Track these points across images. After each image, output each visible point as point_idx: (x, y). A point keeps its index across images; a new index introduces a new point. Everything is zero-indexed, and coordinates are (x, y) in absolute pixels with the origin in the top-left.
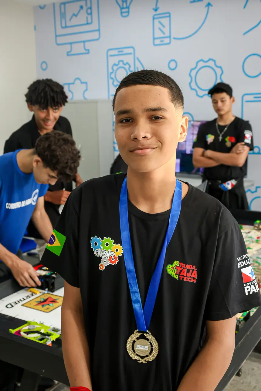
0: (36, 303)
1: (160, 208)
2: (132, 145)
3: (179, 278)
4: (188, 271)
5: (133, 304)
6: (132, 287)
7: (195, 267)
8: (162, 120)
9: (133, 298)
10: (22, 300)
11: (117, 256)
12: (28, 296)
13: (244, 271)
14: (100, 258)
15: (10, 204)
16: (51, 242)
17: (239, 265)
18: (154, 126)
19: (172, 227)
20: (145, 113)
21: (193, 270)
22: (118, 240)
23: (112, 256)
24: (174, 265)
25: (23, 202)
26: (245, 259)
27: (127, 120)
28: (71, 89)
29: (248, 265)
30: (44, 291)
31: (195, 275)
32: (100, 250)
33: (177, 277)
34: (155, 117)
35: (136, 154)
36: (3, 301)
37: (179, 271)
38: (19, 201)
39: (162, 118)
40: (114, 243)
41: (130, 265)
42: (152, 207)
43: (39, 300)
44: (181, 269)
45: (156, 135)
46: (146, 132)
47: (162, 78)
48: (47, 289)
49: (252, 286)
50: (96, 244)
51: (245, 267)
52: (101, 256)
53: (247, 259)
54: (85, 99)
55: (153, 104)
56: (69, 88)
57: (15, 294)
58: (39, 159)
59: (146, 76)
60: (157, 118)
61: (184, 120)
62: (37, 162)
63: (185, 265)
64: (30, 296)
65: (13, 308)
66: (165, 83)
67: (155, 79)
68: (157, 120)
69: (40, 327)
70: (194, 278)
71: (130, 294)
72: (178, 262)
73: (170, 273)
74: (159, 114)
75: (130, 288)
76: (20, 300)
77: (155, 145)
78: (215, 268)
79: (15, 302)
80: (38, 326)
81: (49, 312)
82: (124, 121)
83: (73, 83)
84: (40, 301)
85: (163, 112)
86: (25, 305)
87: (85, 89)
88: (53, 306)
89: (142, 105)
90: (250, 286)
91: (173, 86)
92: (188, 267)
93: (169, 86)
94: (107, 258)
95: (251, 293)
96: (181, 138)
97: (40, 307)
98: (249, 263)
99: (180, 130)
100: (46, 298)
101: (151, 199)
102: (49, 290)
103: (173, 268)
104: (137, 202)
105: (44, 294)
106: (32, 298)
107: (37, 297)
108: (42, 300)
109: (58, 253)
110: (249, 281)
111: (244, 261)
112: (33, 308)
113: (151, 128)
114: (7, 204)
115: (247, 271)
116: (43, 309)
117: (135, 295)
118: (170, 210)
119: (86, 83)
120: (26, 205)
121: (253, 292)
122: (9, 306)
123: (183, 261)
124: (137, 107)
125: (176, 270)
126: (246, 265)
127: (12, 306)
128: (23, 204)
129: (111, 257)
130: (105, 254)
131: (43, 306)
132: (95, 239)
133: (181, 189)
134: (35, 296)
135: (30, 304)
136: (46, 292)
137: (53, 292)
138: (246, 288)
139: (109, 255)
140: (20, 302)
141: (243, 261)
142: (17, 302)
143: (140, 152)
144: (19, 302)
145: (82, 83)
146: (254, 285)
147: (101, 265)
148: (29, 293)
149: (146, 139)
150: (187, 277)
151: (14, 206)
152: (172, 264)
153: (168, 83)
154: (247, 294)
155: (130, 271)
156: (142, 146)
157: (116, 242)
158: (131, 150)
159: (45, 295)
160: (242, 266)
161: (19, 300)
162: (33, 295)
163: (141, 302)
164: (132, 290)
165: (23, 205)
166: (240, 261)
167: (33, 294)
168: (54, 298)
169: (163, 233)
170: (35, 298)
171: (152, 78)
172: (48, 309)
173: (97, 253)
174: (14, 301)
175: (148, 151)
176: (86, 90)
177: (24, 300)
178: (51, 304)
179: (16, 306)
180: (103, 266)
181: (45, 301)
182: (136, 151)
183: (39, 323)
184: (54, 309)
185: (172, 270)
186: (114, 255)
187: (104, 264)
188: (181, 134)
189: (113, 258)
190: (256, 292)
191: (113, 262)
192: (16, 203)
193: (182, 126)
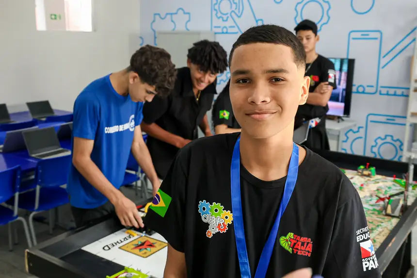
0: (134, 246)
1: (275, 175)
2: (249, 108)
3: (293, 251)
4: (303, 244)
5: (242, 276)
6: (241, 258)
7: (310, 239)
8: (282, 83)
9: (242, 269)
10: (120, 242)
11: (226, 224)
12: (125, 238)
13: (362, 245)
14: (208, 224)
15: (109, 128)
16: (156, 202)
17: (358, 239)
18: (273, 89)
19: (288, 196)
20: (266, 75)
21: (308, 243)
22: (228, 207)
23: (221, 223)
24: (288, 237)
25: (120, 126)
26: (365, 233)
27: (244, 81)
28: (174, 20)
29: (368, 239)
30: (141, 234)
31: (310, 248)
32: (208, 216)
33: (290, 250)
34: (275, 79)
35: (253, 118)
36: (100, 242)
37: (293, 244)
38: (117, 125)
39: (283, 80)
40: (223, 210)
41: (240, 234)
42: (266, 174)
43: (136, 243)
44: (295, 242)
45: (276, 98)
46: (266, 96)
47: (285, 35)
48: (144, 232)
49: (371, 262)
50: (204, 209)
51: (364, 240)
52: (209, 222)
53: (367, 232)
54: (188, 30)
55: (274, 66)
56: (172, 18)
57: (112, 235)
58: (136, 75)
59: (268, 33)
60: (277, 80)
61: (306, 80)
62: (134, 78)
63: (299, 237)
64: (128, 238)
65: (110, 250)
66: (287, 41)
67: (278, 36)
68: (278, 82)
69: (137, 275)
70: (309, 252)
71: (239, 265)
72: (292, 234)
73: (283, 245)
74: (281, 75)
75: (239, 259)
76: (118, 242)
77: (274, 109)
78: (332, 242)
79: (113, 245)
80: (135, 274)
81: (147, 257)
82: (241, 81)
83: (176, 13)
84: (138, 245)
85: (284, 74)
86: (122, 248)
87: (188, 19)
88: (150, 251)
89: (263, 66)
90: (369, 261)
91: (296, 44)
92: (303, 239)
93: (292, 44)
94: (215, 225)
95: (370, 269)
96: (302, 100)
97: (137, 251)
98: (369, 237)
99: (301, 92)
100: (143, 241)
101: (265, 165)
102: (146, 233)
103: (287, 240)
104: (251, 167)
105: (142, 236)
106: (130, 240)
107: (135, 240)
108: (140, 243)
109: (162, 214)
110: (368, 255)
111: (364, 235)
112: (131, 252)
113: (272, 91)
114: (106, 128)
115: (366, 246)
116: (140, 253)
117: (244, 267)
118: (286, 177)
119: (189, 13)
120: (124, 130)
121: (372, 268)
122: (106, 248)
123: (298, 233)
124: (256, 68)
125: (289, 243)
126: (365, 238)
127: (110, 249)
128: (122, 128)
129: (220, 225)
130: (214, 220)
131: (140, 249)
132: (203, 203)
133: (298, 154)
134: (132, 239)
135: (127, 247)
136: (144, 235)
137: (151, 235)
138: (364, 263)
139: (218, 222)
140: (118, 244)
141: (362, 234)
142: (114, 244)
143: (257, 116)
144: (116, 244)
145: (185, 13)
146: (373, 260)
147: (209, 232)
148: (126, 235)
149: (264, 103)
150: (301, 250)
151: (112, 130)
152: (285, 236)
153: (292, 41)
154: (365, 270)
155: (240, 241)
156: (261, 110)
157: (226, 209)
158: (247, 113)
159: (142, 238)
160: (361, 240)
161: (116, 242)
162: (130, 238)
163: (250, 274)
164: (241, 261)
165: (121, 130)
166: (359, 235)
167: (131, 236)
168: (152, 241)
169: (278, 202)
170: (132, 241)
171: (274, 35)
172: (145, 253)
173: (205, 218)
174: (111, 243)
175: (266, 116)
176: (189, 21)
177: (122, 242)
178: (149, 249)
179: (113, 249)
180: (211, 234)
181: (143, 244)
182: (253, 116)
183: (136, 269)
184: (152, 254)
185: (285, 242)
186: (223, 222)
187: (211, 232)
188: (302, 95)
189: (222, 225)
190: (374, 268)
191: (222, 230)
192: (114, 127)
193: (303, 87)
